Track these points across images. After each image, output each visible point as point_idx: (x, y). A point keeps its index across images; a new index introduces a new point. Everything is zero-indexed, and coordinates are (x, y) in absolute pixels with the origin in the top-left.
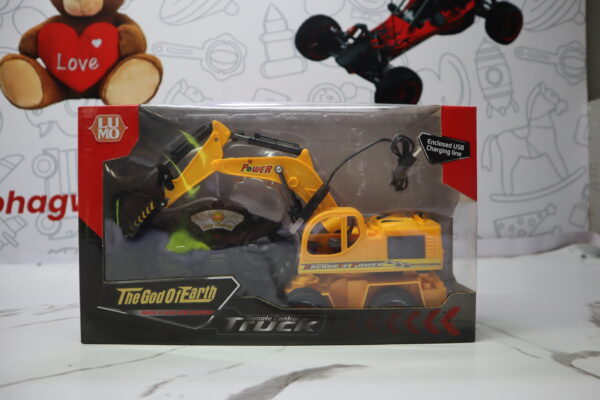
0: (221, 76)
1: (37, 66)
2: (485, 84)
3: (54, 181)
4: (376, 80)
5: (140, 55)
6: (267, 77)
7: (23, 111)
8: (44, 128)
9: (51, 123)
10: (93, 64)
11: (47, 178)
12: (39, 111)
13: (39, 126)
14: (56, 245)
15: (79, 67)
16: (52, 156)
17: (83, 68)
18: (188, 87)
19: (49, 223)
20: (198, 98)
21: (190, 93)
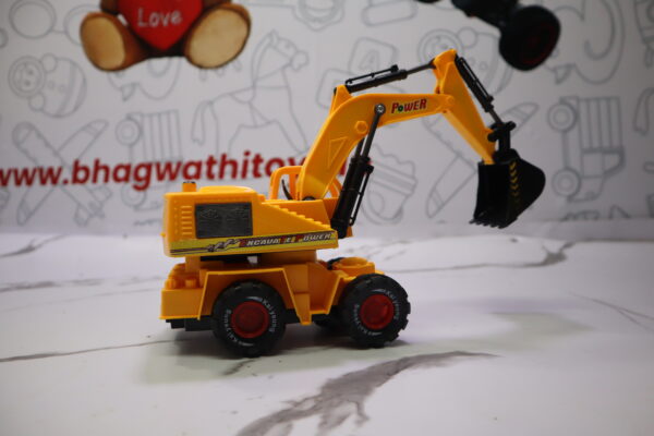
0: (317, 25)
1: (118, 24)
2: (645, 22)
3: (138, 148)
4: (502, 23)
5: (225, 5)
6: (369, 25)
7: (104, 75)
8: (127, 91)
9: (134, 85)
10: (176, 18)
11: (131, 146)
12: (121, 73)
13: (121, 89)
14: (143, 216)
15: (161, 23)
16: (136, 123)
17: (165, 23)
18: (279, 39)
19: (134, 194)
20: (291, 52)
21: (282, 46)
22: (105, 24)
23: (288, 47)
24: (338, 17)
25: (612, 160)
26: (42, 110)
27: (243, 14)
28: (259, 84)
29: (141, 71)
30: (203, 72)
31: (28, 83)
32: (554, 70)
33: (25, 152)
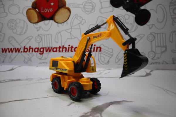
0: (88, 13)
1: (36, 11)
2: (172, 14)
3: (41, 43)
4: (136, 13)
5: (64, 7)
6: (101, 13)
7: (32, 24)
8: (38, 28)
9: (40, 27)
10: (51, 10)
11: (39, 43)
12: (37, 24)
13: (37, 28)
14: (42, 61)
15: (47, 11)
16: (40, 37)
17: (48, 11)
18: (78, 16)
19: (39, 55)
20: (81, 20)
21: (79, 18)
22: (33, 11)
23: (80, 18)
24: (93, 11)
25: (164, 49)
26: (16, 33)
27: (69, 10)
28: (72, 28)
29: (42, 24)
30: (58, 24)
31: (12, 26)
32: (149, 26)
33: (11, 44)
